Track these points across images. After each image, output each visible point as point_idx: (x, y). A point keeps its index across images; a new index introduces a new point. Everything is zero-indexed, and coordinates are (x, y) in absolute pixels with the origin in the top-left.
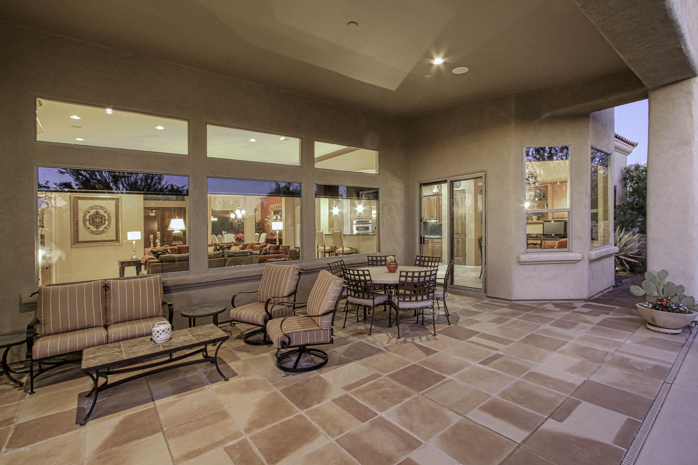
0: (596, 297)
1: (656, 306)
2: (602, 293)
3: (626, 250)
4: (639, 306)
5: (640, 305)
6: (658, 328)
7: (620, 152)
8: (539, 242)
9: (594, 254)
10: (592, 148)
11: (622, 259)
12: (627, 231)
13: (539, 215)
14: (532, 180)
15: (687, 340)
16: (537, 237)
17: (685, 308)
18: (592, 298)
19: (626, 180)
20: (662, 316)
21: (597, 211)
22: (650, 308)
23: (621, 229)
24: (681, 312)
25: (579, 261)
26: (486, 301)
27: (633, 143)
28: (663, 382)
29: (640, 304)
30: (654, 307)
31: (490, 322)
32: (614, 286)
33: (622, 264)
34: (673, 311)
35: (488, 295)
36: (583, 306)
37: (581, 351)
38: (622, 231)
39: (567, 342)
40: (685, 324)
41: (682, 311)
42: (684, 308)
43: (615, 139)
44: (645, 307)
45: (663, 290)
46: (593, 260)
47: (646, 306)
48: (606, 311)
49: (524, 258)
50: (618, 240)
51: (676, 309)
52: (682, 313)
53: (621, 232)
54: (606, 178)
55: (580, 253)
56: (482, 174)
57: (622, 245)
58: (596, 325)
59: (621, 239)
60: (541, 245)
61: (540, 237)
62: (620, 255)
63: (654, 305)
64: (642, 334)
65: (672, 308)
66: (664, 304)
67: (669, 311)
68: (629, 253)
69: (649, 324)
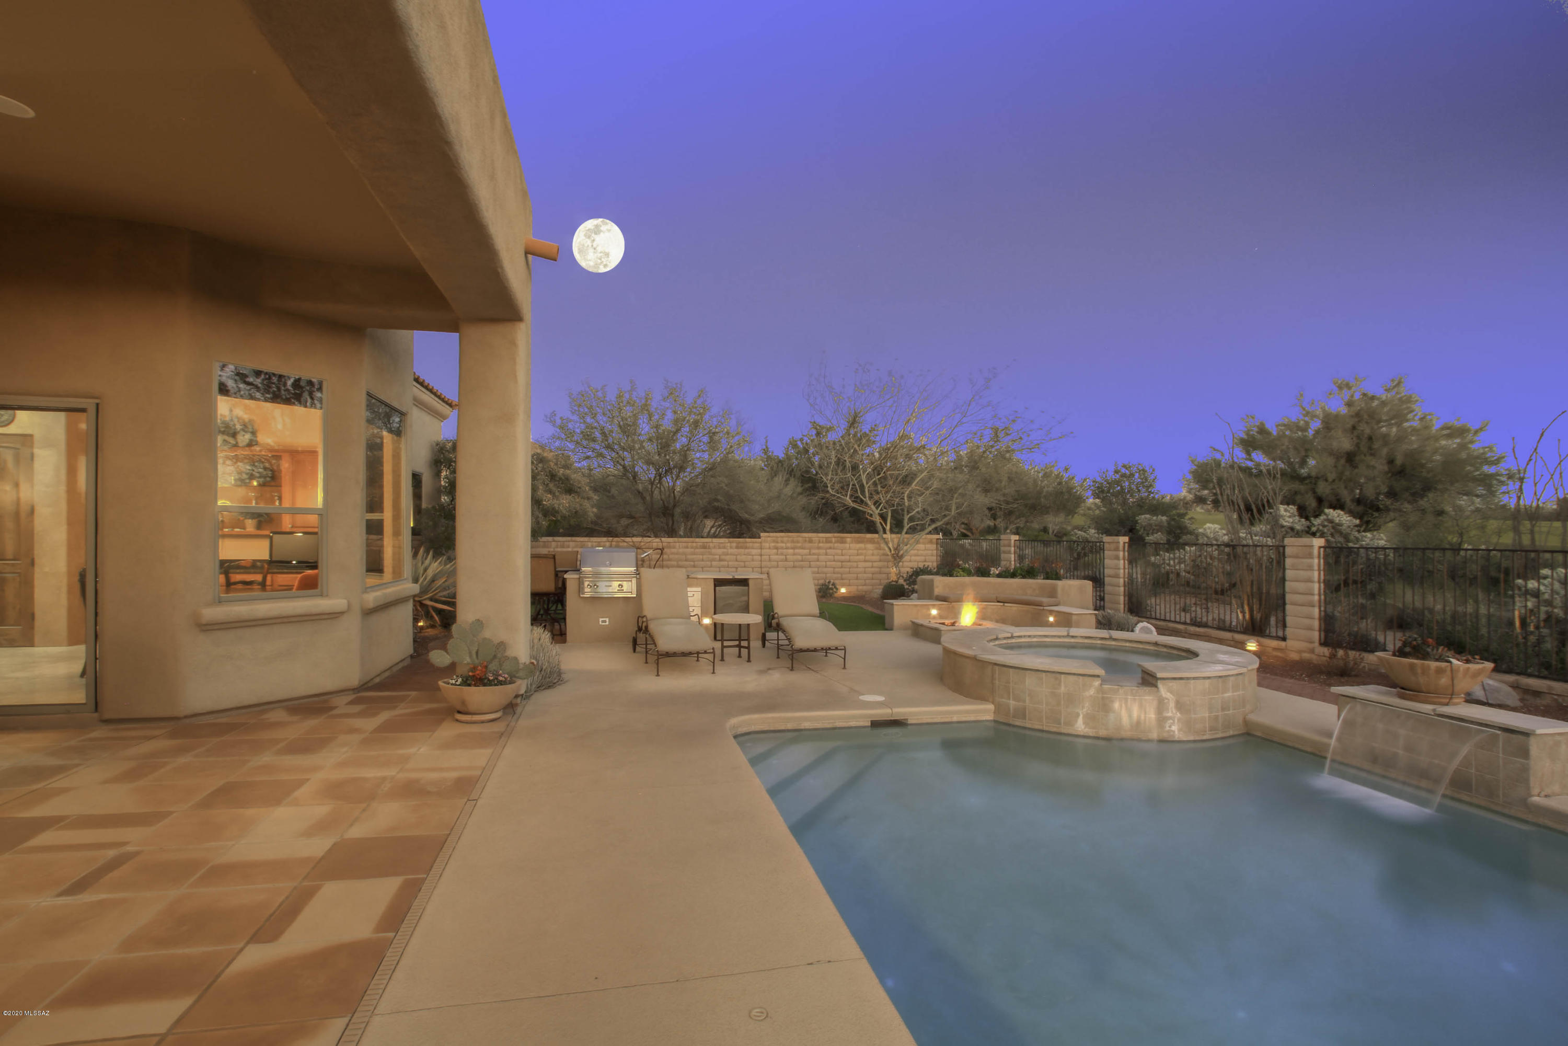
0: (377, 680)
1: (467, 680)
2: (389, 671)
3: (433, 589)
4: (443, 684)
5: (445, 682)
6: (470, 716)
7: (429, 414)
8: (258, 578)
9: (372, 598)
10: (369, 395)
11: (427, 606)
12: (435, 557)
13: (262, 519)
14: (244, 438)
15: (508, 725)
16: (254, 566)
17: (506, 676)
18: (370, 685)
19: (439, 464)
20: (477, 696)
21: (382, 516)
22: (459, 685)
23: (427, 552)
24: (501, 683)
25: (342, 613)
26: (100, 733)
27: (450, 402)
28: (466, 800)
29: (445, 680)
30: (466, 683)
31: (107, 781)
32: (412, 656)
33: (428, 616)
34: (489, 683)
35: (107, 716)
36: (351, 703)
37: (334, 791)
38: (428, 554)
39: (308, 780)
40: (505, 702)
41: (501, 681)
42: (504, 677)
43: (415, 383)
44: (452, 684)
45: (477, 653)
46: (369, 609)
47: (454, 682)
48: (391, 703)
49: (212, 613)
50: (422, 572)
51: (493, 680)
52: (501, 685)
53: (426, 559)
54: (396, 456)
55: (345, 599)
56: (89, 404)
57: (427, 580)
58: (371, 733)
59: (425, 570)
60: (263, 585)
61: (262, 567)
62: (425, 599)
63: (465, 679)
64: (448, 731)
65: (489, 680)
66: (478, 675)
67: (485, 685)
68: (441, 594)
69: (459, 712)
